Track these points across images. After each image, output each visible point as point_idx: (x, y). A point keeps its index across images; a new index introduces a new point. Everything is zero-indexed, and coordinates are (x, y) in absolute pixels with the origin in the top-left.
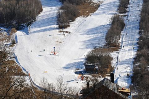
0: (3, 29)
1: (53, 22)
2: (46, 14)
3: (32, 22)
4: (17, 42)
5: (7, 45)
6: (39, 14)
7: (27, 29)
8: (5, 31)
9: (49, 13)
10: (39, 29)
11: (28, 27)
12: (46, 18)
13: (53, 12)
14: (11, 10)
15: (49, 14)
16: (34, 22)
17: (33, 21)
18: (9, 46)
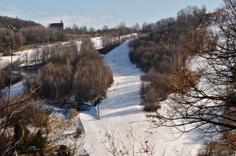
0: (56, 109)
1: (135, 101)
2: (119, 86)
3: (101, 99)
4: (84, 131)
5: (69, 135)
6: (110, 86)
7: (95, 110)
8: (59, 112)
9: (124, 86)
10: (114, 111)
11: (96, 107)
12: (121, 94)
13: (131, 84)
14: (66, 79)
15: (125, 88)
16: (104, 100)
17: (103, 97)
18: (72, 136)
